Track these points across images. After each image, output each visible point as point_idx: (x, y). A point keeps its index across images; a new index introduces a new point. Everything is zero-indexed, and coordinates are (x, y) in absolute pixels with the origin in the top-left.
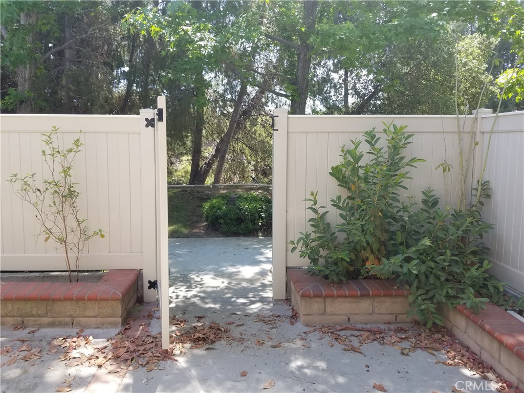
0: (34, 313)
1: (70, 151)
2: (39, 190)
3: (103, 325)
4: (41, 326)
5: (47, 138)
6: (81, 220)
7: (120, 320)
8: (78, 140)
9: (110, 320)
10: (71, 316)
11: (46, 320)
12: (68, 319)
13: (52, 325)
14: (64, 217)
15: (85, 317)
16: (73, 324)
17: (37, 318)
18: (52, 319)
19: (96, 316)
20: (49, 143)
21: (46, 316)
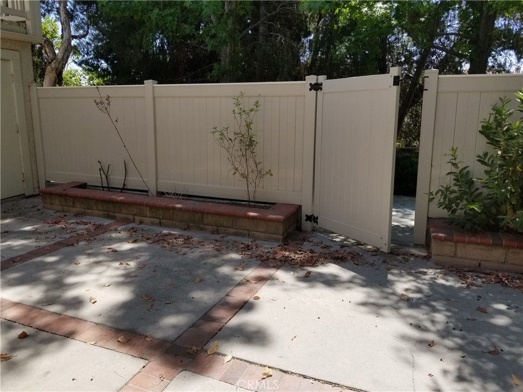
0: (225, 224)
1: (252, 110)
2: (230, 139)
3: (269, 239)
4: (229, 234)
5: (236, 101)
6: (258, 163)
7: (281, 237)
8: (258, 101)
9: (274, 236)
10: (248, 230)
11: (232, 230)
12: (246, 232)
13: (235, 234)
14: (247, 160)
15: (258, 232)
16: (249, 235)
17: (227, 229)
18: (235, 230)
19: (264, 232)
20: (238, 105)
21: (232, 228)
